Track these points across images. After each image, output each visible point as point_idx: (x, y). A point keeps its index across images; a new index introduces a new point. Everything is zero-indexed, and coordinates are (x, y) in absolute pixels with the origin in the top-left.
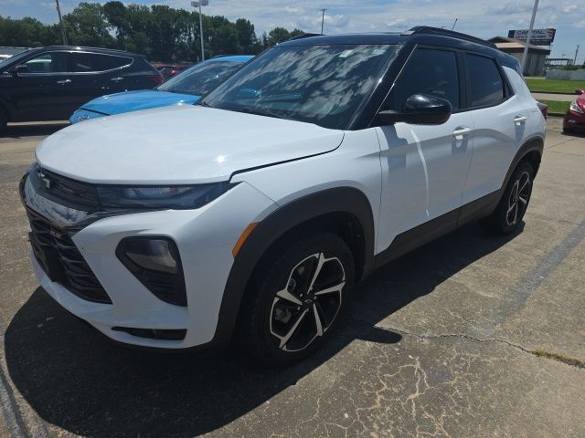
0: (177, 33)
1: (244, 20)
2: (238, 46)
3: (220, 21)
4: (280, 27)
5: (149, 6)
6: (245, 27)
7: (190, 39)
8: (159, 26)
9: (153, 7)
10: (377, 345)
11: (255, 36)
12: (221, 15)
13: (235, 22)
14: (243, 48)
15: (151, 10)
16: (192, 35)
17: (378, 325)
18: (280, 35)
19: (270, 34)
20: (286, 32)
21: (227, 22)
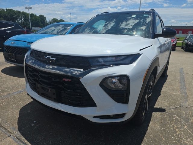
0: (17, 19)
1: (42, 15)
2: (40, 24)
3: (33, 15)
4: (55, 18)
5: (5, 9)
6: (42, 18)
7: (22, 21)
8: (9, 16)
9: (6, 9)
10: (161, 113)
11: (46, 21)
12: (33, 13)
13: (39, 16)
14: (42, 25)
15: (5, 10)
16: (23, 20)
17: (155, 107)
18: (55, 20)
19: (52, 20)
20: (57, 20)
21: (35, 16)
